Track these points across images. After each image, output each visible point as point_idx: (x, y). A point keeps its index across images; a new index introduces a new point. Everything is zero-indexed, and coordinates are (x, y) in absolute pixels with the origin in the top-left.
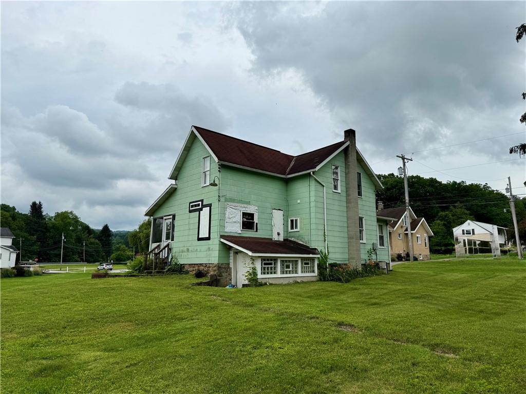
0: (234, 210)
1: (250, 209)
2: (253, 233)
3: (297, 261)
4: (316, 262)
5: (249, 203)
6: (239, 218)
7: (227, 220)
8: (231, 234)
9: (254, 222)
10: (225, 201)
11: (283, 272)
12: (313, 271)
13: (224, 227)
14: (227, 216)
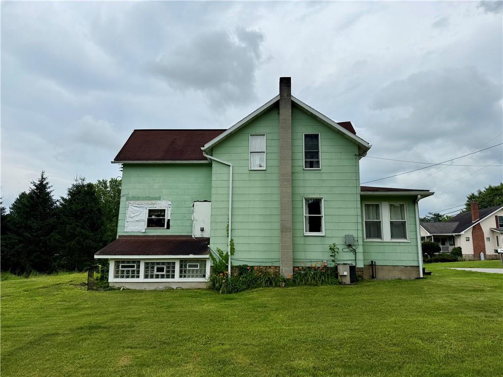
0: (138, 209)
1: (159, 205)
2: (164, 231)
3: (174, 263)
4: (209, 265)
5: (159, 199)
6: (145, 216)
7: (128, 219)
8: (132, 234)
9: (164, 219)
10: (127, 200)
11: (146, 277)
12: (204, 276)
13: (124, 227)
14: (127, 215)
